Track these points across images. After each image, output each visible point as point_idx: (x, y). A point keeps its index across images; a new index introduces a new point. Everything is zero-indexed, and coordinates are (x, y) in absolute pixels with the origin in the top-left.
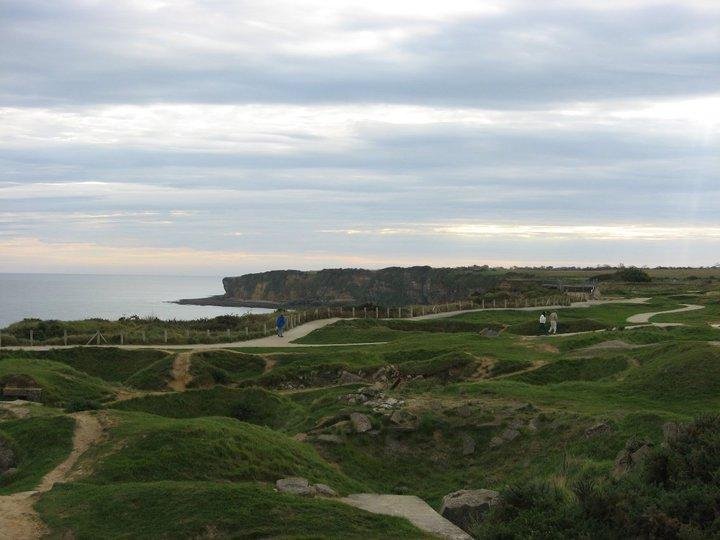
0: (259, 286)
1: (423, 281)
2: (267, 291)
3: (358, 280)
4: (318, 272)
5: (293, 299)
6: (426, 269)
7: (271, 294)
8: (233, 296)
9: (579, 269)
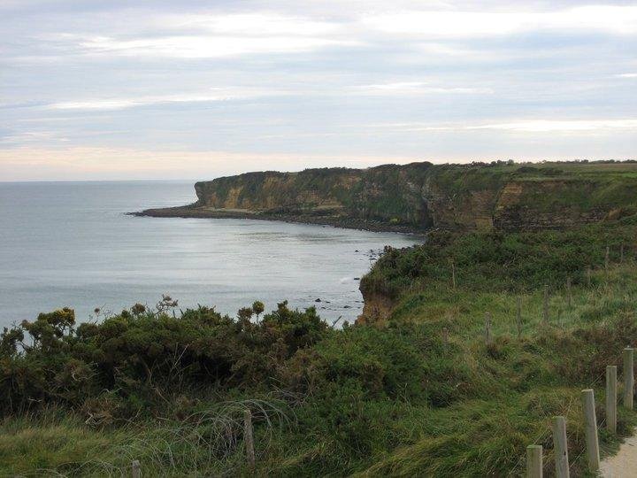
0: (233, 191)
1: (421, 183)
2: (241, 197)
3: (346, 183)
4: (300, 173)
5: (271, 206)
6: (427, 165)
7: (246, 201)
8: (205, 204)
9: (618, 162)
